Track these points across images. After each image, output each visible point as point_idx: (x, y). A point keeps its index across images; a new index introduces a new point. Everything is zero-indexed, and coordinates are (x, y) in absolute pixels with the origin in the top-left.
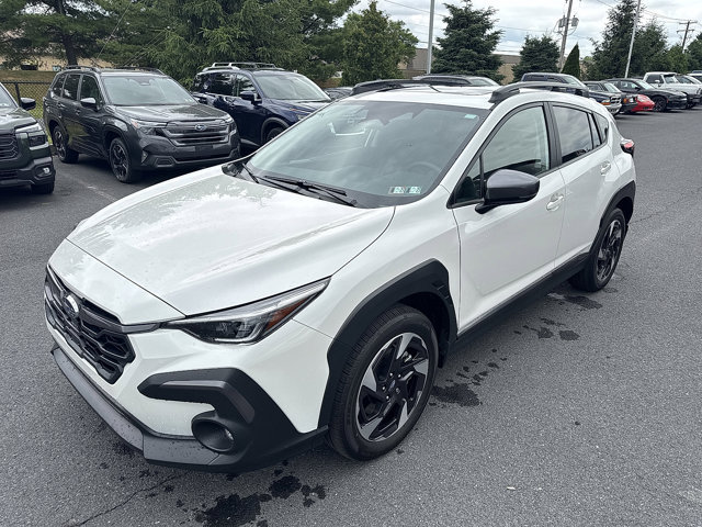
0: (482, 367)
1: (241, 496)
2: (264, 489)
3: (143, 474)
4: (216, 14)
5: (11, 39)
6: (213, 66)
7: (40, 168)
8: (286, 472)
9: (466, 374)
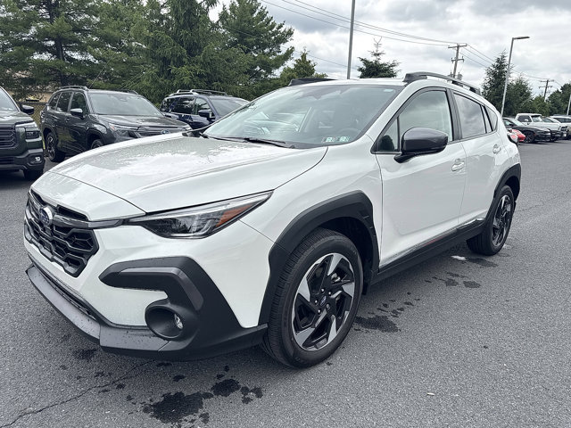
0: (399, 304)
1: (186, 393)
2: (207, 389)
3: (98, 375)
4: (182, 56)
5: (20, 78)
6: (178, 92)
7: (33, 156)
8: (227, 376)
9: (384, 309)
